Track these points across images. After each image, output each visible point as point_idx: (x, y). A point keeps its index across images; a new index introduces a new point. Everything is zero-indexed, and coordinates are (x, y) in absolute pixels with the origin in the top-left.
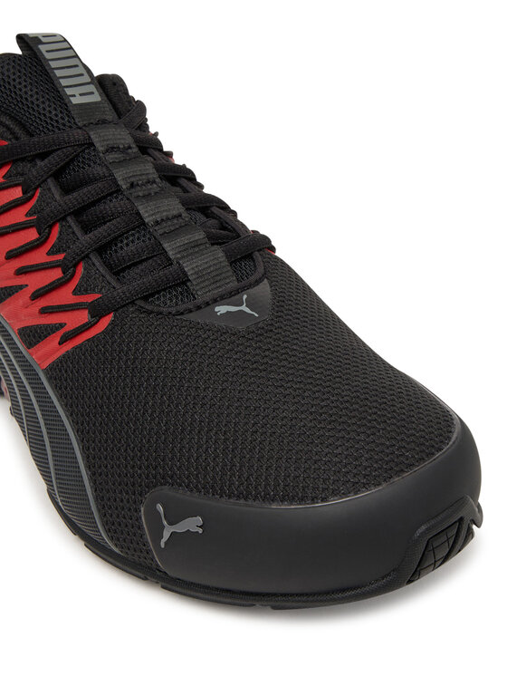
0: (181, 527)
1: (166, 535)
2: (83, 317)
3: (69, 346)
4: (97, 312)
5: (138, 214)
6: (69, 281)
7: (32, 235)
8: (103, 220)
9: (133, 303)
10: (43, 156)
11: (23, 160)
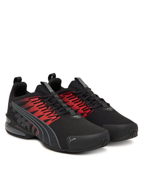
0: (73, 140)
1: (70, 141)
2: (55, 117)
3: (53, 121)
4: (57, 116)
5: (62, 105)
6: (52, 113)
7: (46, 108)
8: (57, 106)
9: (63, 115)
10: (46, 98)
11: (43, 99)
